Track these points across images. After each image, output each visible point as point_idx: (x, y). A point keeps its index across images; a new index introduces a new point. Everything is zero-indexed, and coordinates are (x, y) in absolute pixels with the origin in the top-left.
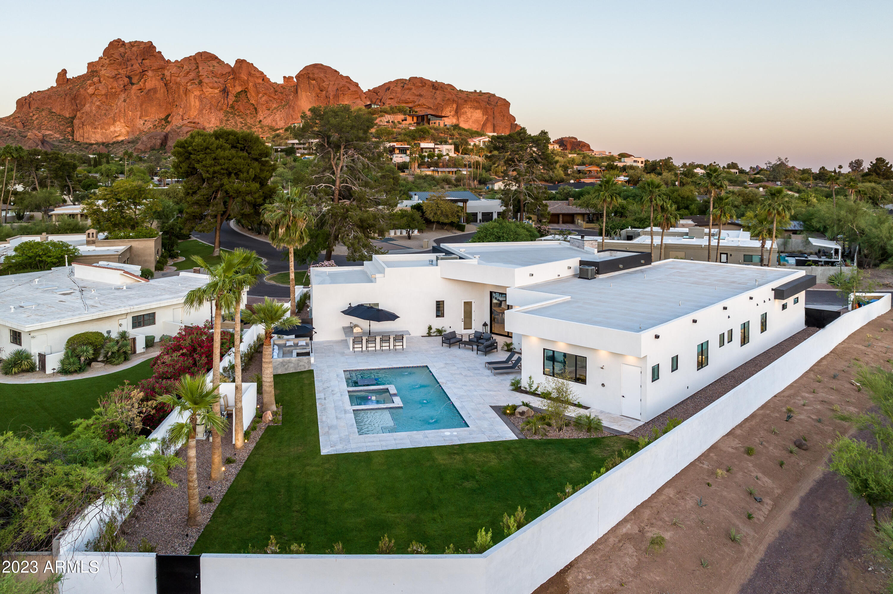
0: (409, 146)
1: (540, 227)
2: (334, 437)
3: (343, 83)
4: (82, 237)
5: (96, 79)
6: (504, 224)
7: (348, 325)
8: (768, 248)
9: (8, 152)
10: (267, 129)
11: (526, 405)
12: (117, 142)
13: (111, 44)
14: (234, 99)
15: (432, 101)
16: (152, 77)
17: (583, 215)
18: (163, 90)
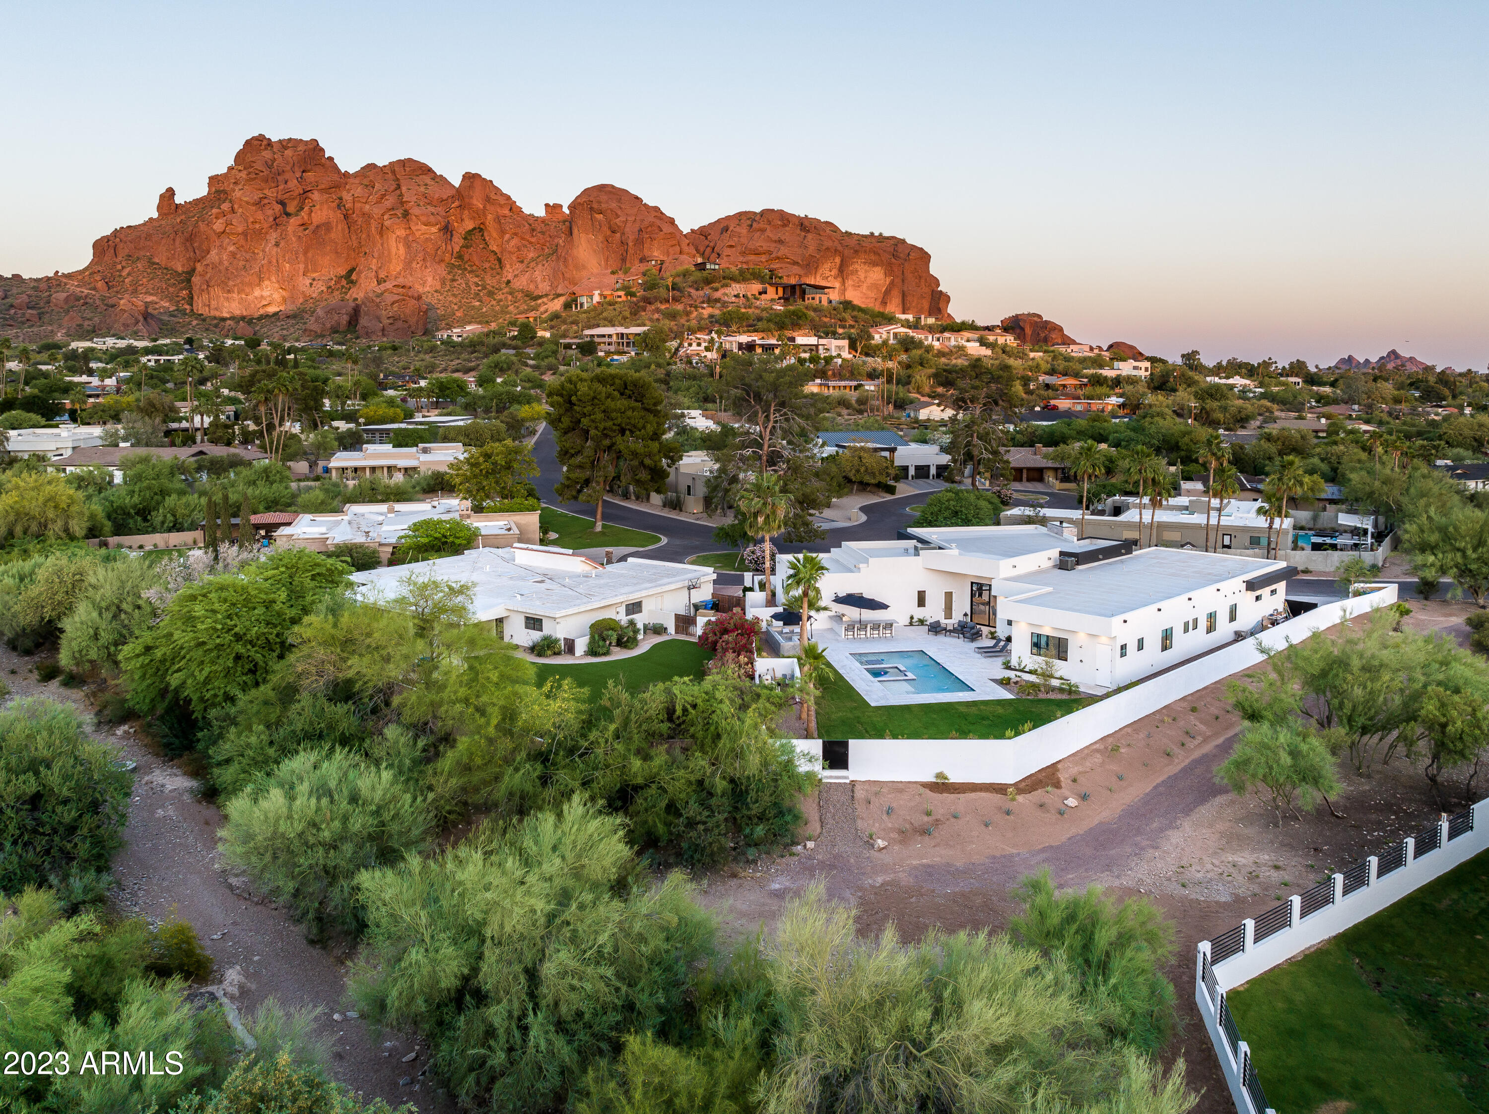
0: (778, 343)
1: (999, 492)
3: (650, 219)
5: (225, 206)
8: (1277, 529)
10: (520, 295)
11: (1018, 678)
12: (267, 316)
13: (248, 143)
14: (462, 242)
15: (799, 251)
16: (321, 203)
17: (1056, 470)
18: (342, 226)
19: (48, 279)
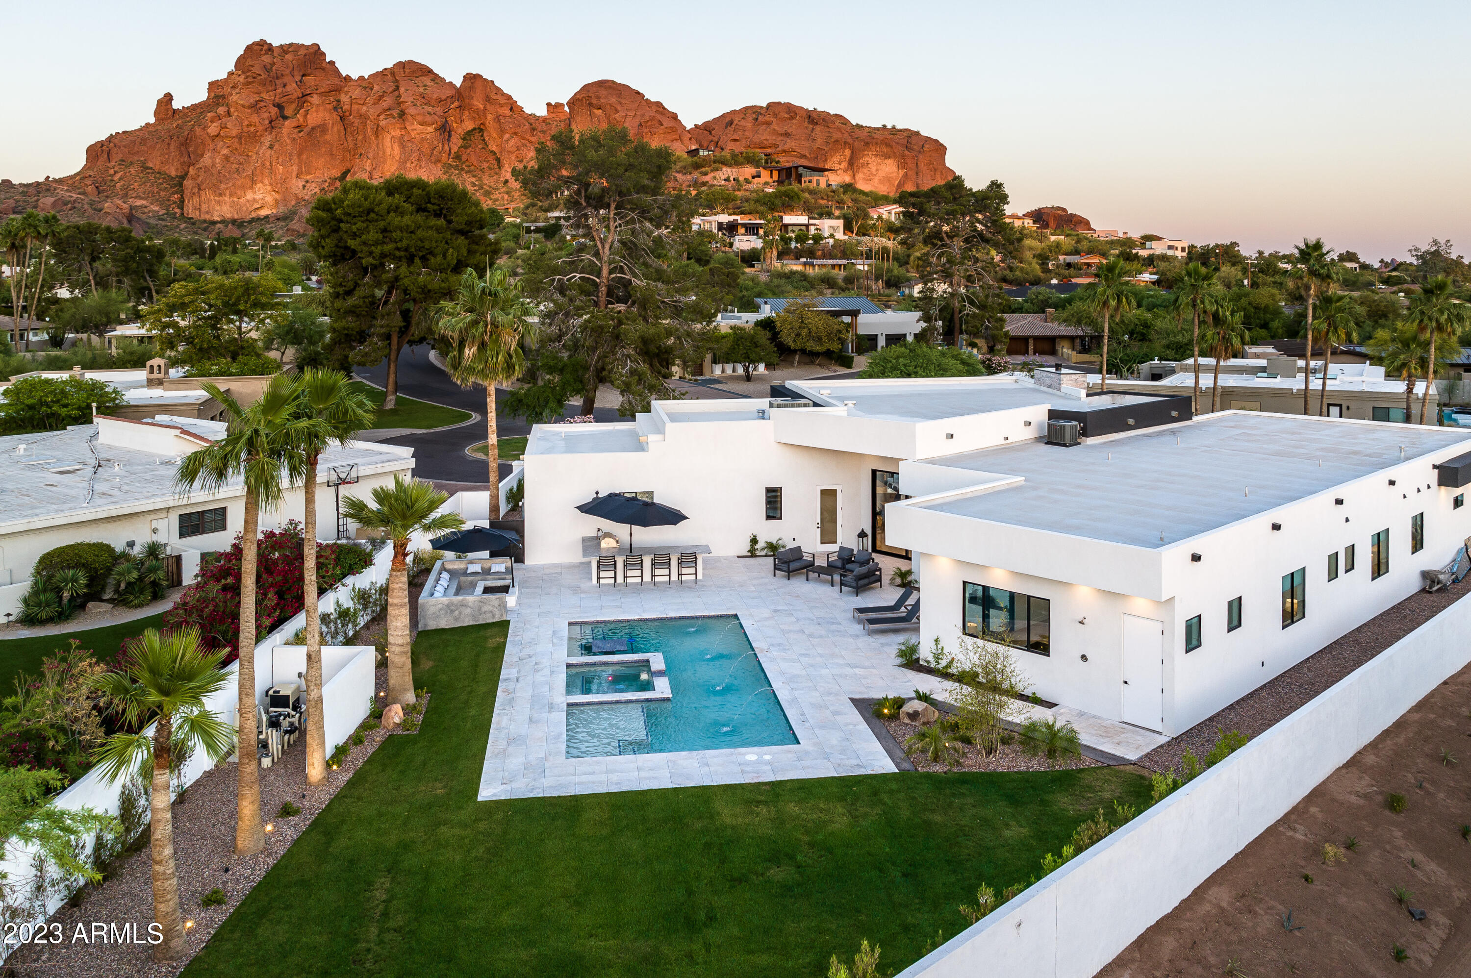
0: (762, 222)
1: (989, 360)
2: (515, 762)
3: (651, 114)
4: (141, 375)
5: (221, 110)
6: (918, 351)
7: (593, 533)
8: (1420, 395)
9: (30, 225)
10: (516, 194)
11: (923, 697)
12: (258, 219)
13: (249, 48)
14: (460, 142)
15: (807, 144)
16: (318, 105)
17: (1072, 339)
18: (338, 127)
19: (38, 184)
